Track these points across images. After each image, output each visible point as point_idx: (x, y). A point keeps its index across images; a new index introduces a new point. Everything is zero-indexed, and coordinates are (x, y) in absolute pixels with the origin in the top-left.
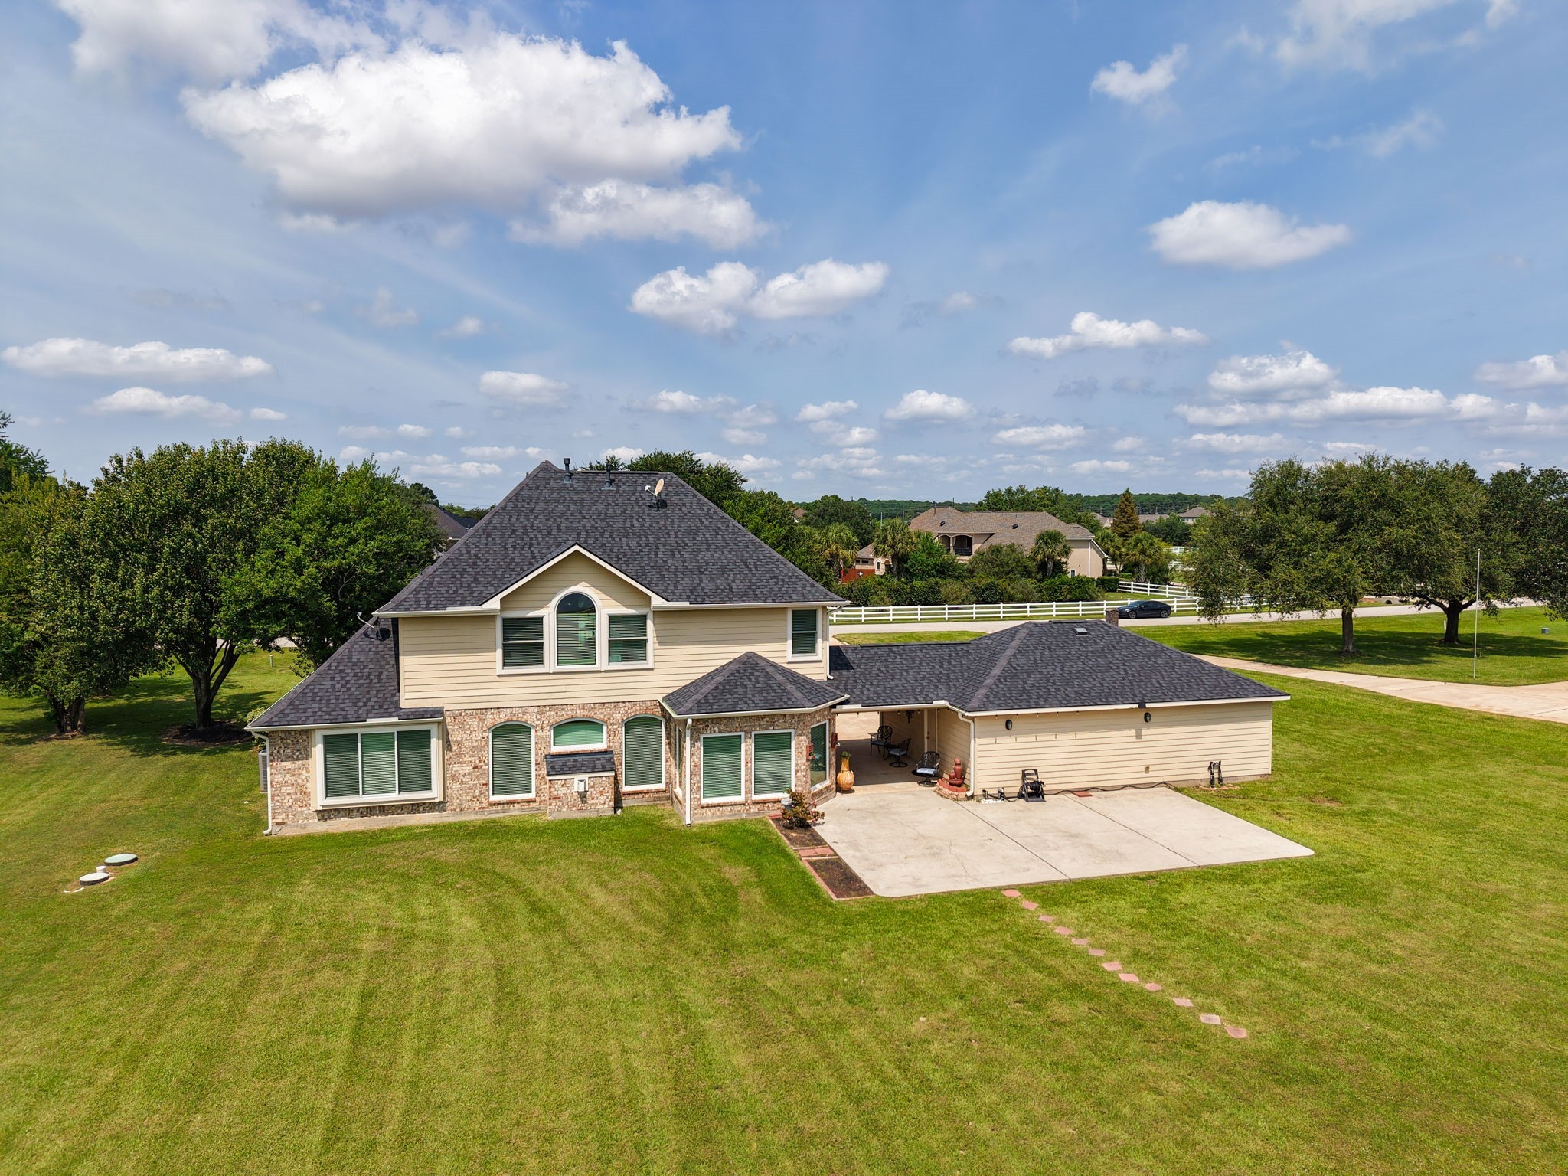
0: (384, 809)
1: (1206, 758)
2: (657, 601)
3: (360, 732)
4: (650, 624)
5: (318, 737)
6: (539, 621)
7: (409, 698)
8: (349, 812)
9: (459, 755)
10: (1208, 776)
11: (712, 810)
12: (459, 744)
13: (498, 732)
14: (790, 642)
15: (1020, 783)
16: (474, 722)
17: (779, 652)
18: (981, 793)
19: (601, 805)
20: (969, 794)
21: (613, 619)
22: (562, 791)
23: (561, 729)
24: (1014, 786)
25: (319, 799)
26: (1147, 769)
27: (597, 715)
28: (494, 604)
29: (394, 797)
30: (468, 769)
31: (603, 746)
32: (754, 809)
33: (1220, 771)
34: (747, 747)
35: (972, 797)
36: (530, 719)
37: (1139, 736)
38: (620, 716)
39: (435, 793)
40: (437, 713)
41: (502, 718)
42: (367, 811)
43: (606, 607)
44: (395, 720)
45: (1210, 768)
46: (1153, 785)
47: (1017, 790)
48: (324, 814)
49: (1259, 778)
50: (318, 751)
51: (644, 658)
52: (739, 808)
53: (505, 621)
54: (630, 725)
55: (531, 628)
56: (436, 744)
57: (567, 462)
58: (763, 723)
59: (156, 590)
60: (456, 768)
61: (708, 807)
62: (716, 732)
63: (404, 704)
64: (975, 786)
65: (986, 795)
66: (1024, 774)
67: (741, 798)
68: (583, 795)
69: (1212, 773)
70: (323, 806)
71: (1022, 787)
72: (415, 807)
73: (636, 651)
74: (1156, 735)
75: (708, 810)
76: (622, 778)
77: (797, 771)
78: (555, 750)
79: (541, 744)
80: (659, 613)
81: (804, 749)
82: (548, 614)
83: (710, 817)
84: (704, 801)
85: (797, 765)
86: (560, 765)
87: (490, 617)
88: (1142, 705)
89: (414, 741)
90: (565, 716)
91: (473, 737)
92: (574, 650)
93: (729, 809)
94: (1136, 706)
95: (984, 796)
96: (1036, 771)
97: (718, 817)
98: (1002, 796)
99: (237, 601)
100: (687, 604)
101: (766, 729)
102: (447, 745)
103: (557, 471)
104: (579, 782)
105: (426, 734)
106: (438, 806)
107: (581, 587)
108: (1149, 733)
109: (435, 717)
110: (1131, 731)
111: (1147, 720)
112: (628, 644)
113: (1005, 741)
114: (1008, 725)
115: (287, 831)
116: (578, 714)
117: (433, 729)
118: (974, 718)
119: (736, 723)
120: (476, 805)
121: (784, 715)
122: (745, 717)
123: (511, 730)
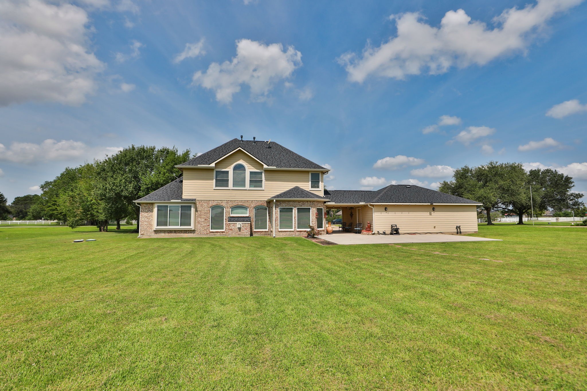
0: (176, 231)
1: (455, 225)
2: (265, 166)
3: (169, 205)
4: (263, 174)
6: (228, 172)
7: (186, 195)
8: (164, 231)
9: (201, 215)
10: (456, 231)
11: (283, 233)
12: (200, 211)
13: (213, 208)
14: (310, 182)
15: (390, 230)
16: (206, 205)
17: (306, 186)
18: (377, 232)
19: (246, 232)
20: (373, 233)
21: (251, 173)
22: (233, 227)
23: (234, 208)
24: (389, 231)
25: (155, 227)
26: (435, 227)
27: (246, 205)
28: (213, 165)
29: (179, 227)
30: (203, 220)
31: (247, 215)
32: (297, 233)
33: (460, 229)
34: (295, 212)
35: (374, 234)
36: (224, 204)
37: (431, 214)
38: (253, 205)
39: (192, 227)
40: (195, 200)
41: (215, 203)
42: (170, 231)
43: (249, 169)
44: (180, 201)
45: (457, 228)
46: (437, 233)
47: (390, 232)
48: (156, 232)
49: (474, 233)
50: (155, 210)
51: (261, 187)
52: (292, 233)
53: (217, 172)
54: (257, 209)
55: (225, 175)
56: (193, 210)
57: (242, 137)
58: (300, 204)
60: (199, 219)
61: (281, 232)
62: (284, 206)
63: (184, 197)
64: (375, 230)
65: (379, 233)
66: (392, 226)
67: (293, 230)
68: (240, 229)
69: (457, 230)
70: (156, 229)
71: (392, 231)
72: (185, 231)
73: (259, 184)
74: (436, 215)
75: (281, 233)
76: (254, 226)
77: (312, 221)
78: (231, 215)
79: (227, 213)
80: (266, 171)
81: (315, 214)
82: (230, 169)
83: (282, 235)
84: (280, 230)
85: (312, 219)
86: (232, 219)
87: (211, 170)
88: (432, 204)
89: (186, 209)
90: (235, 204)
91: (205, 209)
92: (239, 182)
93: (288, 233)
94: (430, 204)
95: (378, 234)
96: (396, 225)
97: (285, 236)
98: (384, 233)
100: (275, 167)
101: (301, 206)
102: (196, 211)
103: (238, 140)
104: (239, 224)
105: (190, 207)
106: (193, 231)
107: (241, 162)
108: (434, 214)
109: (193, 202)
110: (428, 213)
111: (433, 209)
112: (256, 182)
113: (384, 214)
114: (386, 209)
115: (144, 237)
116: (240, 204)
117: (192, 205)
118: (373, 206)
119: (291, 203)
120: (205, 232)
121: (307, 201)
122: (294, 201)
123: (217, 208)
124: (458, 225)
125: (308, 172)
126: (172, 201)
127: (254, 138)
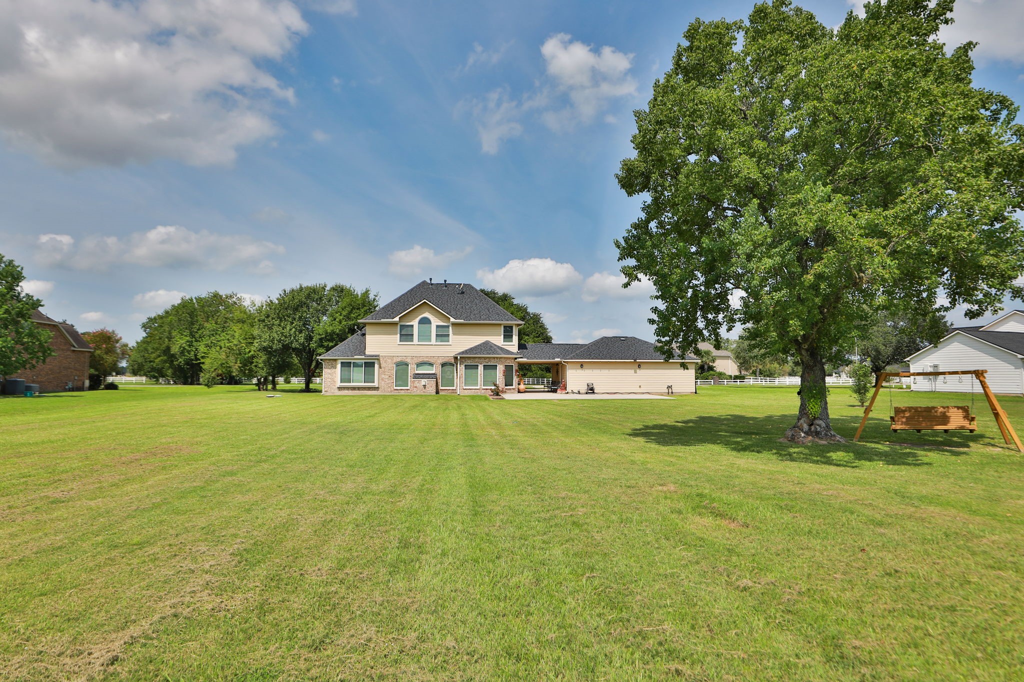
0: (359, 388)
1: (664, 384)
2: (452, 320)
3: (352, 361)
4: (450, 328)
5: (339, 362)
6: (412, 326)
8: (348, 388)
9: (384, 372)
10: (667, 391)
11: (468, 390)
12: (384, 368)
13: (398, 364)
14: (503, 337)
15: (586, 388)
16: (390, 361)
17: (498, 340)
18: (571, 391)
19: (432, 390)
20: (567, 391)
21: (438, 326)
22: (417, 385)
23: (419, 365)
24: (584, 389)
25: (339, 384)
26: (640, 386)
27: (432, 361)
28: (397, 319)
29: (362, 384)
30: (387, 377)
31: (433, 372)
32: (483, 391)
33: (672, 389)
34: (481, 368)
35: (568, 393)
36: (409, 360)
37: (635, 373)
38: (440, 361)
39: (376, 384)
40: (379, 356)
41: (399, 359)
42: (354, 388)
43: (435, 322)
44: (363, 357)
45: (667, 388)
46: (644, 393)
47: (585, 391)
48: (340, 388)
49: (689, 393)
50: (339, 366)
51: (448, 341)
52: (477, 390)
53: (401, 326)
54: (443, 365)
55: (409, 329)
56: (376, 366)
57: (431, 279)
58: (487, 360)
59: (294, 329)
60: (383, 376)
61: (466, 389)
62: (469, 363)
63: (367, 353)
64: (569, 389)
65: (573, 392)
66: (588, 385)
67: (478, 387)
68: (425, 386)
69: (669, 390)
70: (339, 386)
72: (369, 389)
73: (446, 338)
74: (644, 373)
76: (440, 384)
77: (499, 379)
78: (417, 372)
79: (412, 370)
80: (454, 324)
81: (503, 371)
82: (415, 323)
83: (466, 393)
84: (465, 387)
85: (499, 377)
86: (417, 376)
87: (395, 324)
88: (635, 360)
89: (369, 365)
90: (420, 360)
91: (389, 365)
92: (425, 337)
93: (474, 390)
94: (633, 360)
96: (592, 384)
97: (470, 393)
98: (579, 392)
99: (319, 334)
100: (462, 321)
101: (488, 363)
102: (380, 367)
103: (427, 283)
104: (423, 382)
105: (374, 363)
106: (377, 389)
107: (426, 315)
108: (641, 372)
109: (377, 358)
110: (633, 371)
111: (639, 366)
112: (442, 336)
113: (580, 372)
114: (582, 366)
115: (328, 394)
116: (425, 360)
117: (376, 361)
118: (567, 362)
119: (477, 360)
120: (389, 389)
121: (494, 358)
122: (479, 358)
123: (402, 366)
124: (670, 385)
125: (501, 325)
126: (356, 357)
127: (445, 281)
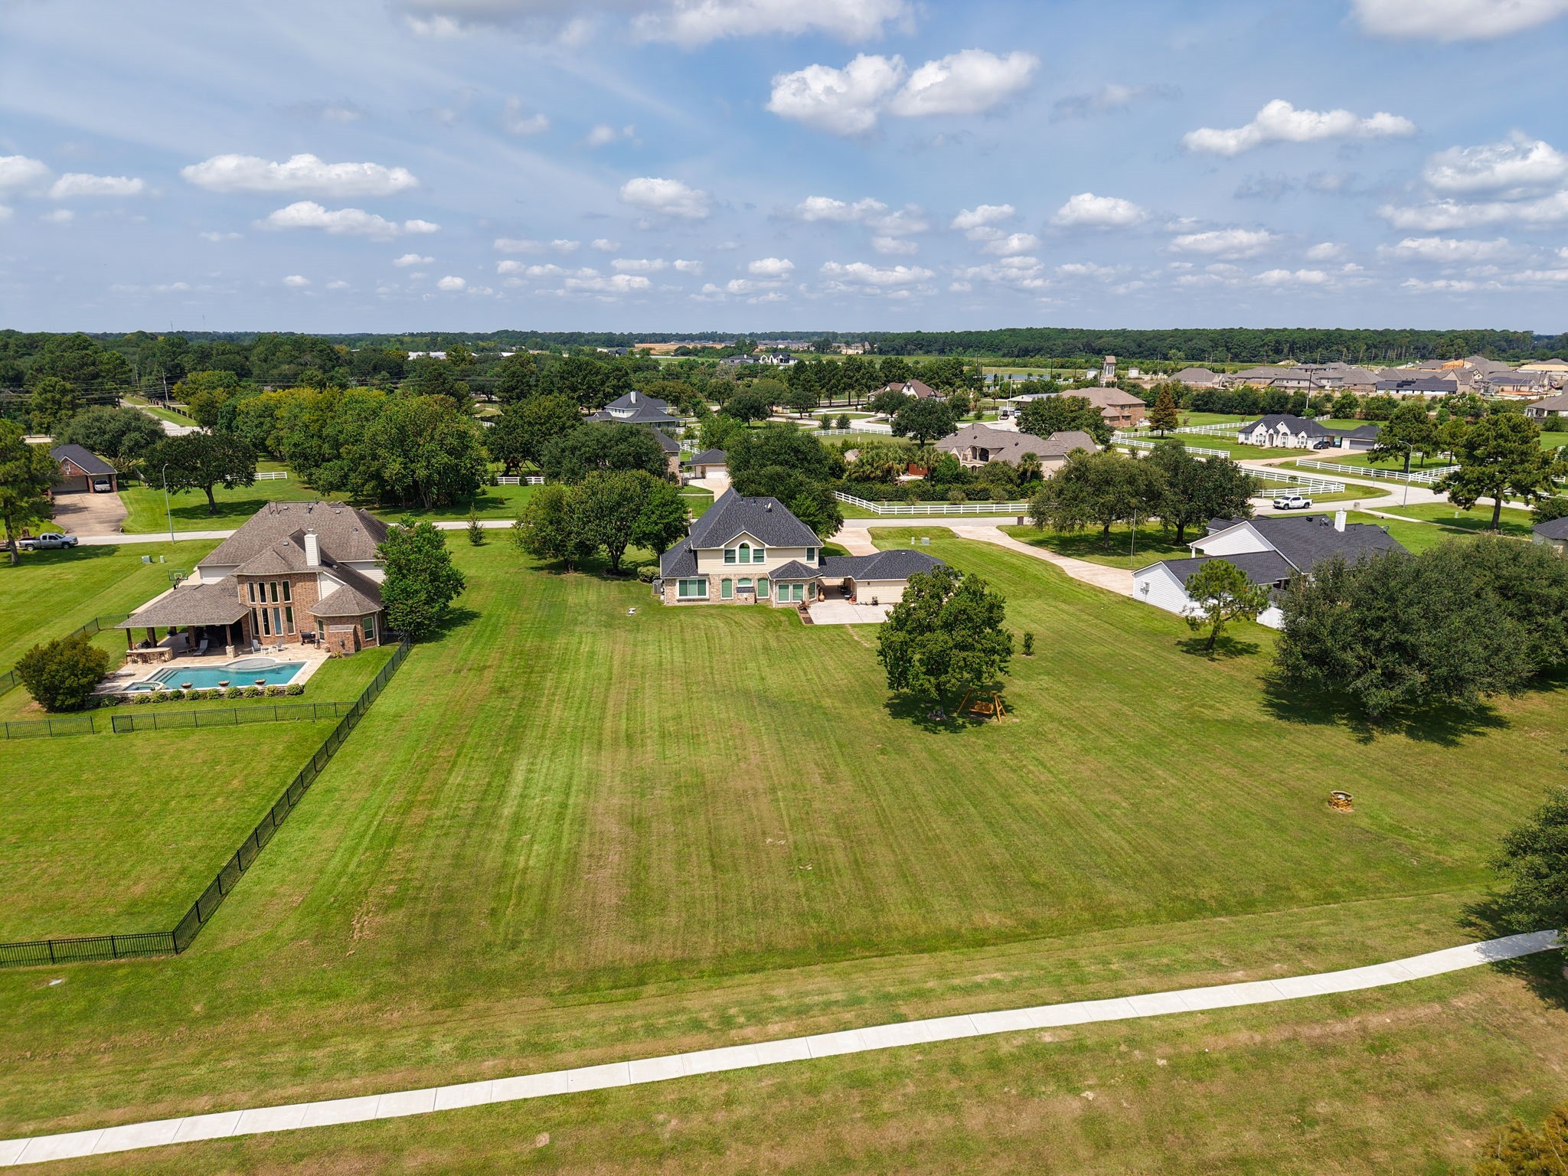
0: (694, 600)
2: (767, 546)
3: (688, 579)
4: (764, 552)
5: (678, 580)
6: (734, 551)
7: (700, 571)
8: (685, 600)
9: (713, 586)
12: (713, 583)
13: (723, 581)
14: (805, 555)
16: (717, 578)
17: (803, 560)
19: (751, 601)
21: (755, 551)
22: (740, 597)
23: (740, 580)
24: (870, 601)
25: (678, 597)
27: (750, 577)
28: (722, 547)
29: (697, 597)
30: (715, 590)
31: (752, 586)
32: (792, 604)
34: (791, 588)
35: (857, 604)
36: (732, 577)
38: (756, 577)
39: (707, 597)
40: (709, 575)
41: (725, 577)
42: (689, 600)
43: (753, 547)
44: (697, 576)
47: (871, 603)
48: (679, 601)
50: (678, 584)
51: (763, 561)
52: (788, 604)
53: (725, 551)
54: (759, 580)
55: (732, 553)
56: (707, 582)
58: (795, 582)
60: (712, 590)
61: (780, 603)
62: (782, 584)
64: (858, 601)
66: (873, 598)
67: (789, 601)
68: (746, 599)
70: (679, 599)
71: (873, 602)
72: (702, 600)
73: (761, 559)
76: (757, 595)
77: (805, 595)
78: (739, 586)
79: (735, 584)
80: (767, 549)
81: (808, 588)
82: (737, 548)
83: (780, 606)
85: (805, 593)
86: (740, 590)
87: (721, 550)
89: (702, 582)
90: (741, 577)
91: (717, 582)
92: (744, 559)
93: (786, 604)
95: (861, 603)
96: (877, 597)
97: (783, 606)
98: (866, 604)
100: (775, 546)
101: (797, 583)
102: (710, 584)
104: (745, 595)
105: (705, 580)
106: (708, 600)
107: (746, 542)
109: (707, 576)
112: (759, 557)
113: (868, 589)
114: (869, 584)
115: (670, 605)
116: (745, 577)
117: (707, 579)
118: (857, 582)
119: (787, 581)
120: (717, 600)
121: (801, 580)
122: (790, 581)
123: (726, 580)
125: (805, 548)
126: (690, 577)
